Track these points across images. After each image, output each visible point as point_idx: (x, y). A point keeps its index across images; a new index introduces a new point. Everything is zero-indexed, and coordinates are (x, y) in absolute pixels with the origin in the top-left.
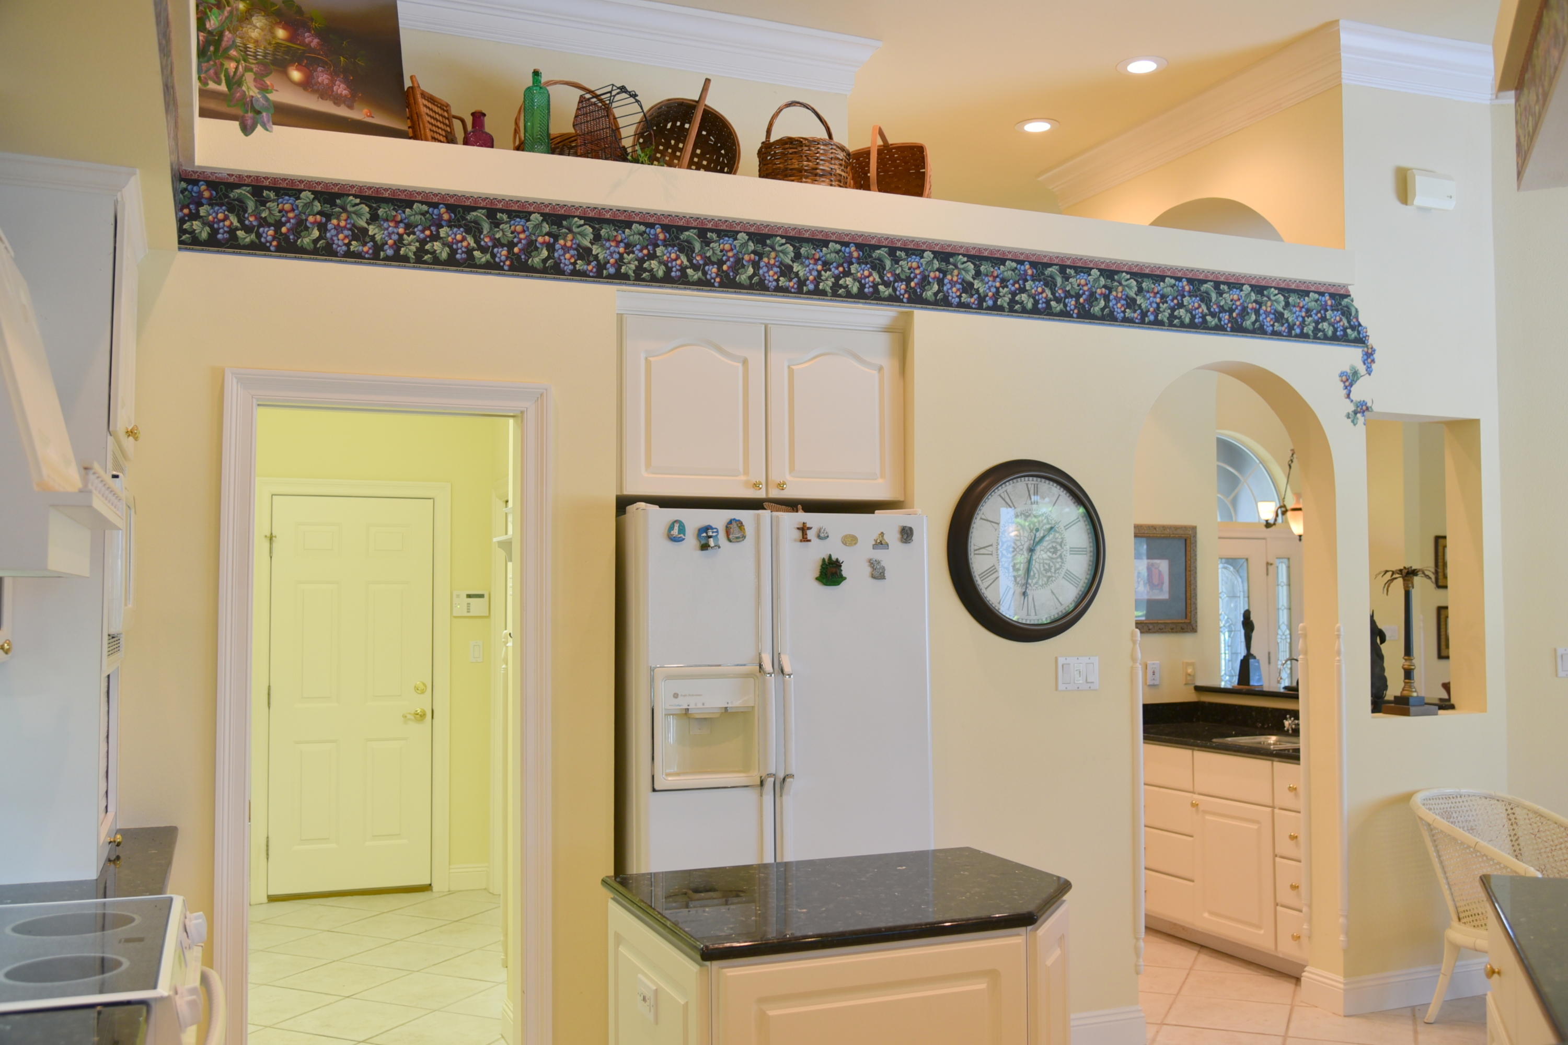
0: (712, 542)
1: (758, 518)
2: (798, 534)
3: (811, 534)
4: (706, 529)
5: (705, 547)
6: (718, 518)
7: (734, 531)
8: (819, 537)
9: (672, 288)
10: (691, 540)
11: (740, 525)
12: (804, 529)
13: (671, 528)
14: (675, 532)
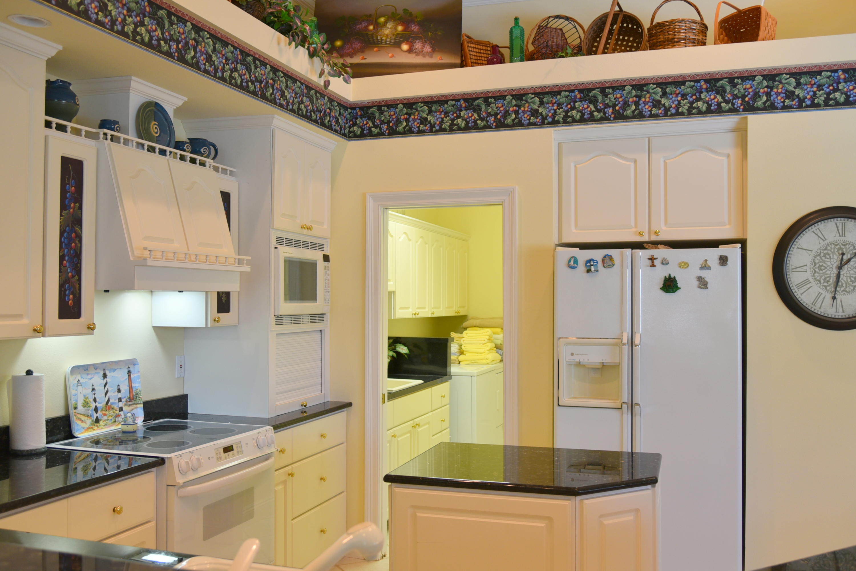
0: (593, 268)
1: (622, 254)
2: (649, 262)
3: (656, 262)
4: (589, 261)
5: (589, 271)
6: (598, 254)
7: (608, 261)
8: (662, 263)
9: (585, 124)
10: (581, 267)
11: (611, 257)
12: (652, 259)
13: (570, 261)
14: (572, 263)
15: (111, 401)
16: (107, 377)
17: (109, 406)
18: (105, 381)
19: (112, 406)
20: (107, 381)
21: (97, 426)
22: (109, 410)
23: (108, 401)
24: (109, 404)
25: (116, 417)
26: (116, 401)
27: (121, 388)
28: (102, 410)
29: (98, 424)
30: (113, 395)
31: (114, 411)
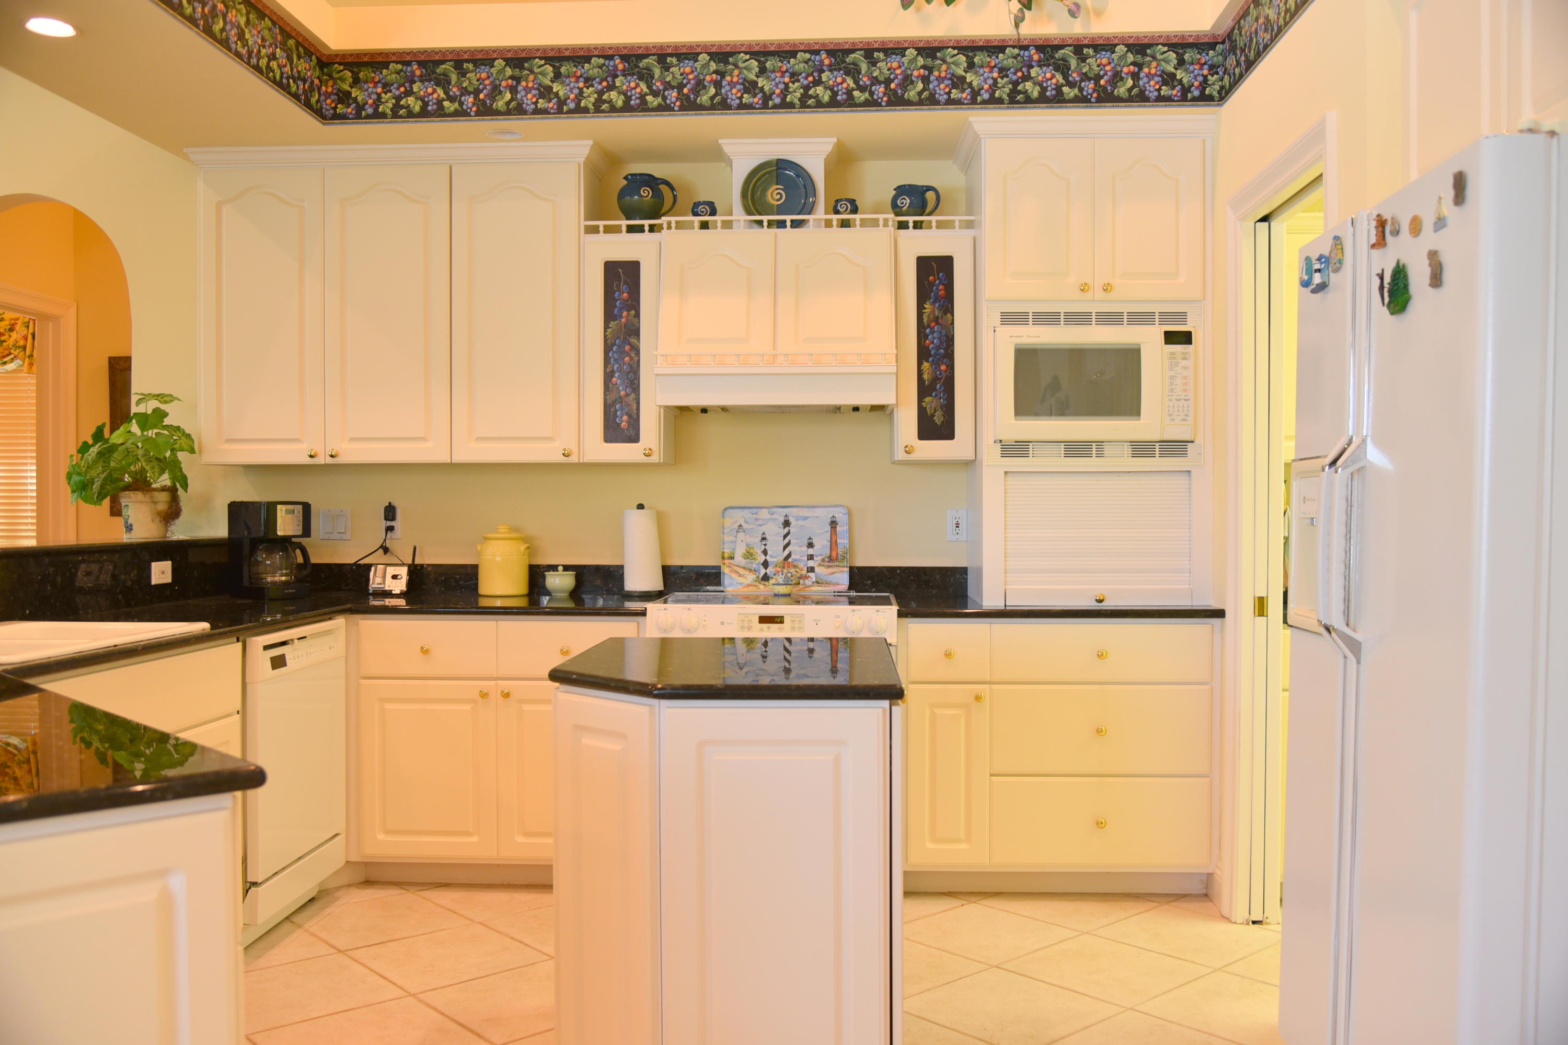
15: (793, 556)
16: (791, 525)
17: (789, 562)
18: (786, 530)
19: (795, 564)
20: (789, 531)
21: (765, 585)
22: (788, 567)
23: (789, 556)
24: (790, 560)
25: (800, 578)
26: (803, 558)
27: (814, 543)
28: (776, 566)
29: (766, 583)
30: (798, 551)
31: (798, 570)
